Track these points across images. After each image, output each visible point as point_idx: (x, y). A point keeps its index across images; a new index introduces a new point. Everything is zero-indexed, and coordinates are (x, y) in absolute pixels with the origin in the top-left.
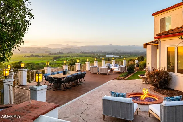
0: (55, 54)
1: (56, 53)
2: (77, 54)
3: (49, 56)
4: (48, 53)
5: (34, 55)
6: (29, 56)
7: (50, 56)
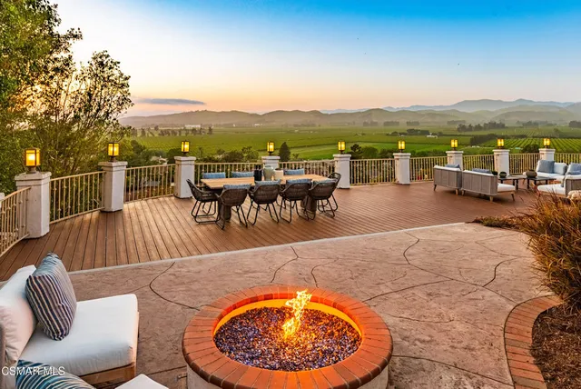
0: (478, 128)
1: (482, 125)
2: (557, 131)
3: (459, 134)
4: (457, 126)
5: (417, 131)
6: (405, 134)
7: (463, 134)
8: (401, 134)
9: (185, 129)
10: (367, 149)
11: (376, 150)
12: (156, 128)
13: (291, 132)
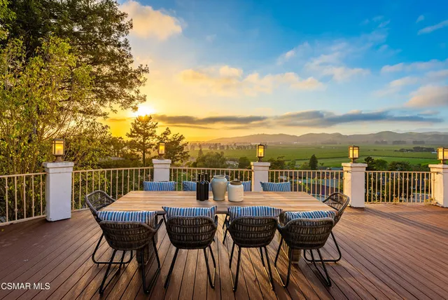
5: (422, 148)
8: (408, 151)
9: (251, 146)
10: (378, 161)
11: (386, 162)
12: (235, 145)
13: (319, 148)
